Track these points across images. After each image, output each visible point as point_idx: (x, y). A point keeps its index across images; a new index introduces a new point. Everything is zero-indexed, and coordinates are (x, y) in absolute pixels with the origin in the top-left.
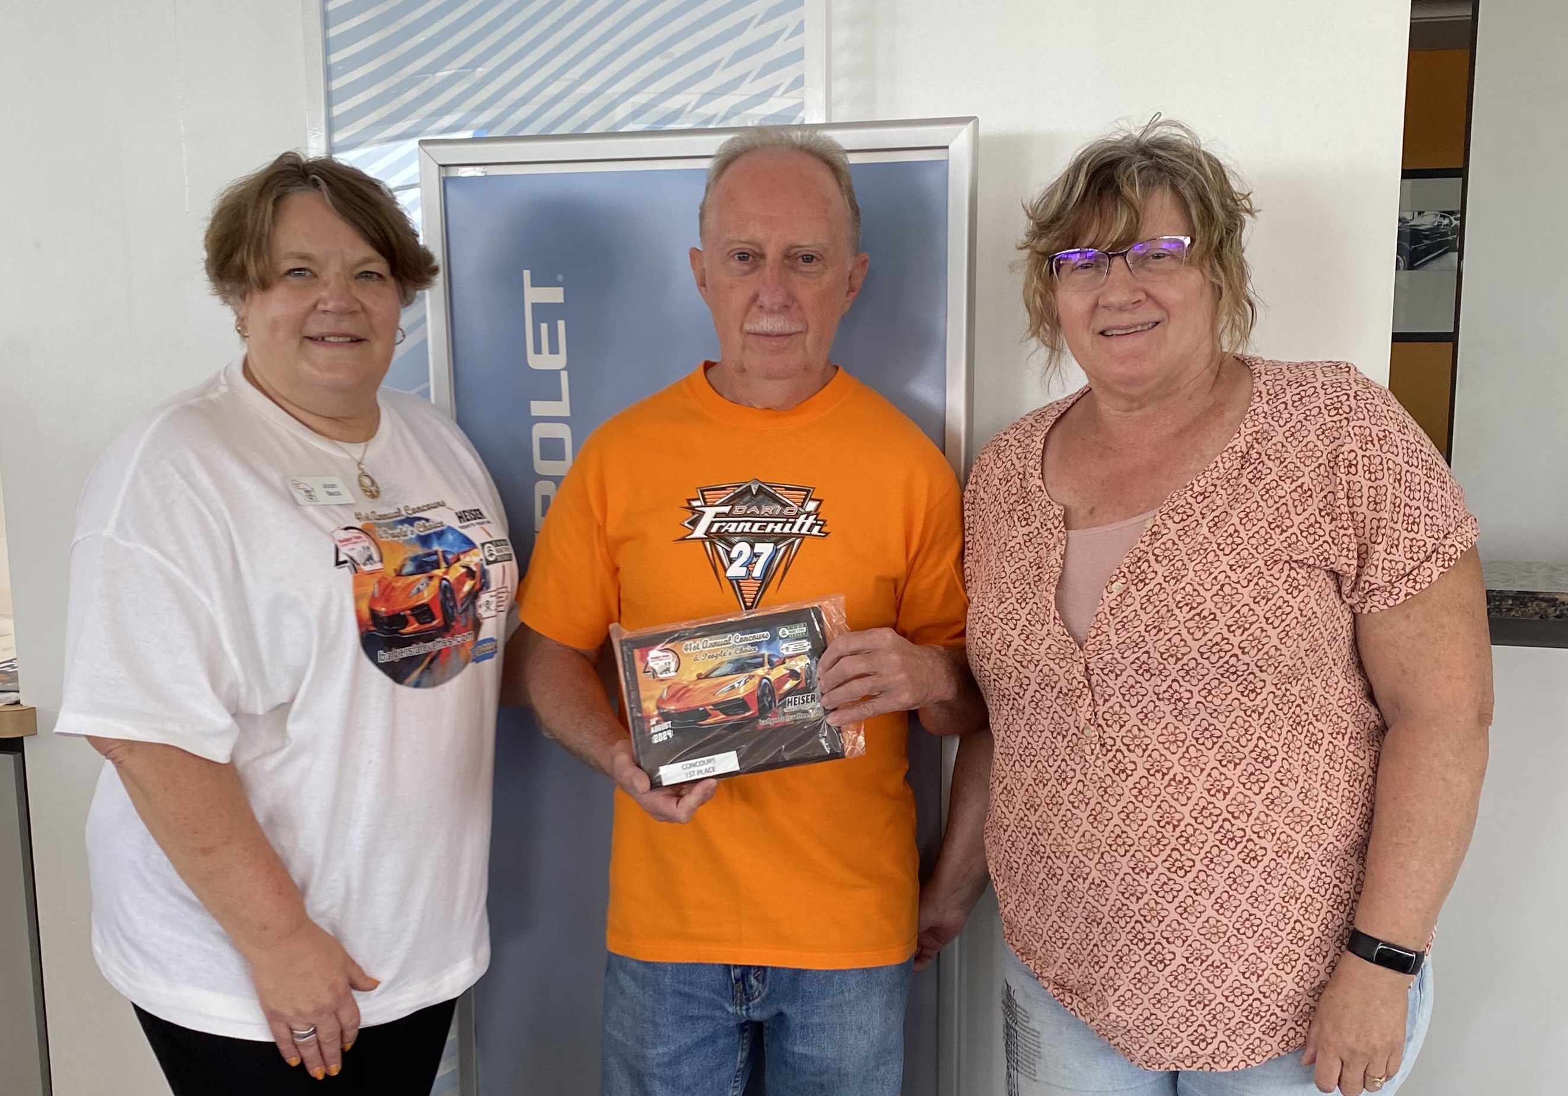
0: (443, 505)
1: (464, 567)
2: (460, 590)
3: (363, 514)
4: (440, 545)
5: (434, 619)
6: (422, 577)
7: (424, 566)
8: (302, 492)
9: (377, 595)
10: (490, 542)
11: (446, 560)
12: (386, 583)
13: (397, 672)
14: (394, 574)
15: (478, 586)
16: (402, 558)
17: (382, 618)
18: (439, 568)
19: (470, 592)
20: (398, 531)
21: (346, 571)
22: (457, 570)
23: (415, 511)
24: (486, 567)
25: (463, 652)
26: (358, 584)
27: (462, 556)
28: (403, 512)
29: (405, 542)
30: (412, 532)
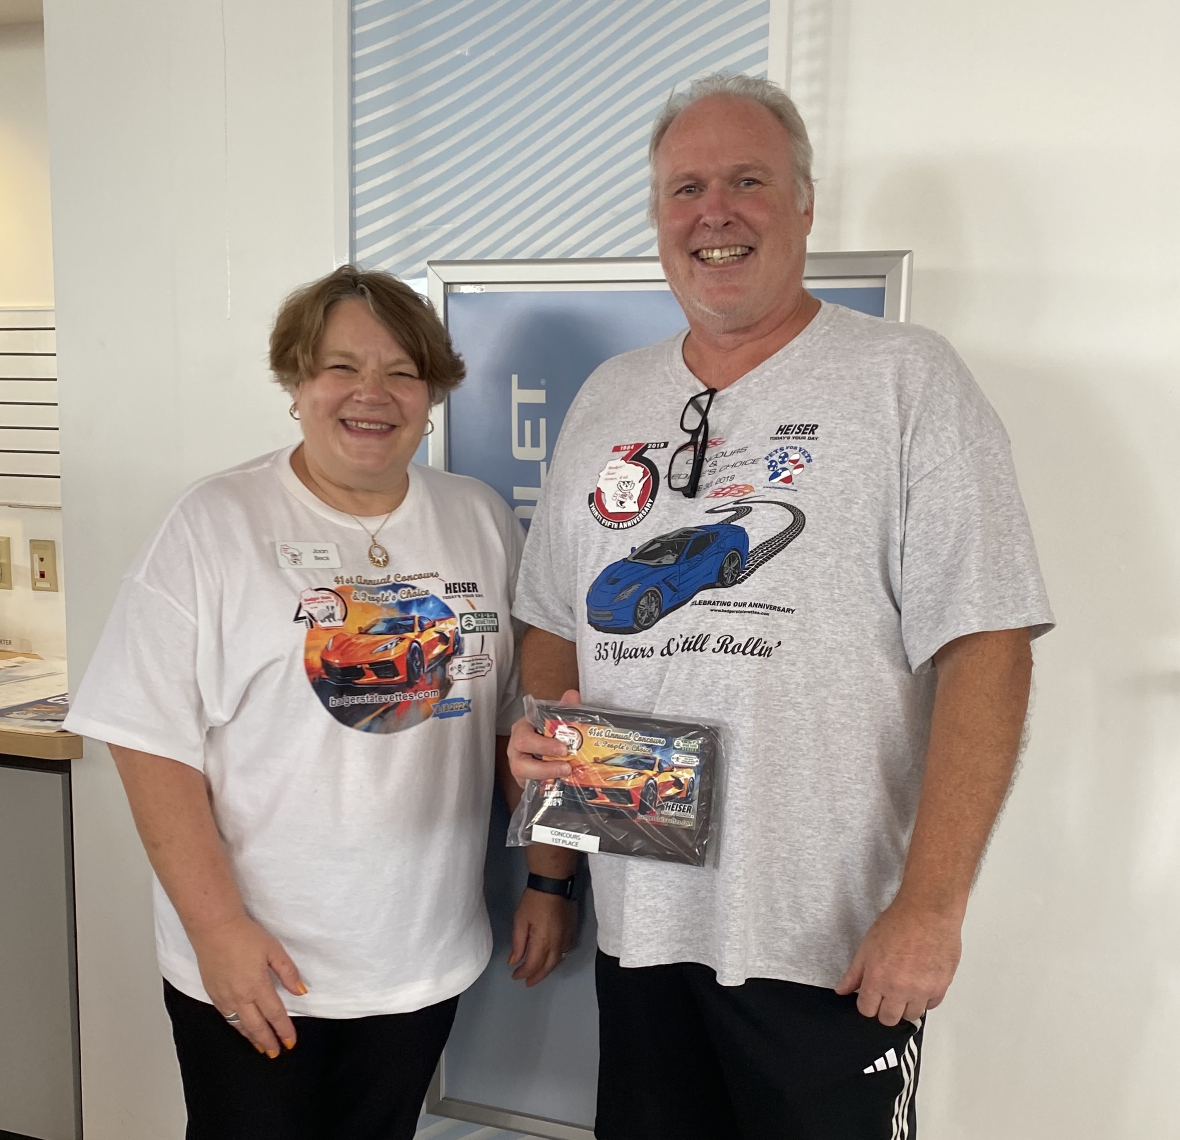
0: (437, 575)
1: (437, 632)
2: (429, 652)
3: (345, 579)
4: (419, 611)
5: (397, 676)
6: (393, 638)
7: (395, 628)
8: (289, 556)
9: (329, 649)
10: (472, 614)
11: (421, 625)
12: (342, 639)
13: (345, 716)
14: (357, 632)
15: (450, 651)
16: (374, 619)
17: (335, 669)
18: (413, 631)
19: (440, 655)
20: (380, 596)
21: (303, 626)
22: (431, 635)
23: (404, 579)
24: (461, 635)
25: (423, 708)
26: (310, 637)
27: (437, 623)
28: (392, 579)
29: (383, 605)
30: (392, 598)
